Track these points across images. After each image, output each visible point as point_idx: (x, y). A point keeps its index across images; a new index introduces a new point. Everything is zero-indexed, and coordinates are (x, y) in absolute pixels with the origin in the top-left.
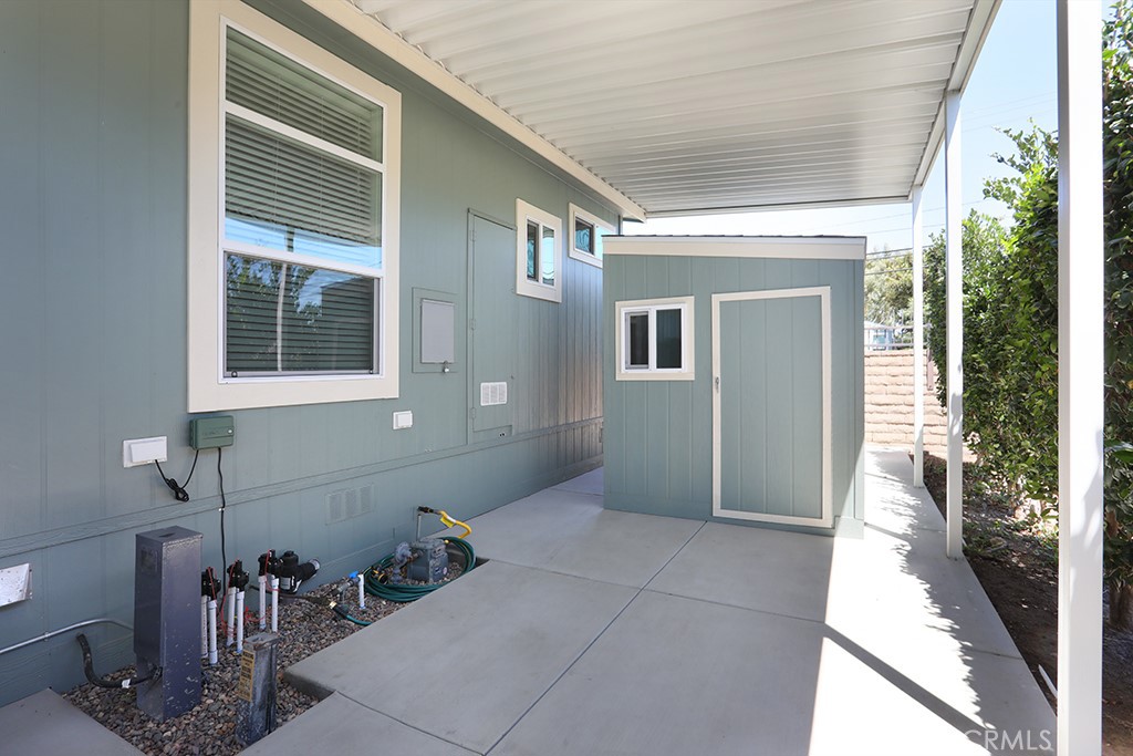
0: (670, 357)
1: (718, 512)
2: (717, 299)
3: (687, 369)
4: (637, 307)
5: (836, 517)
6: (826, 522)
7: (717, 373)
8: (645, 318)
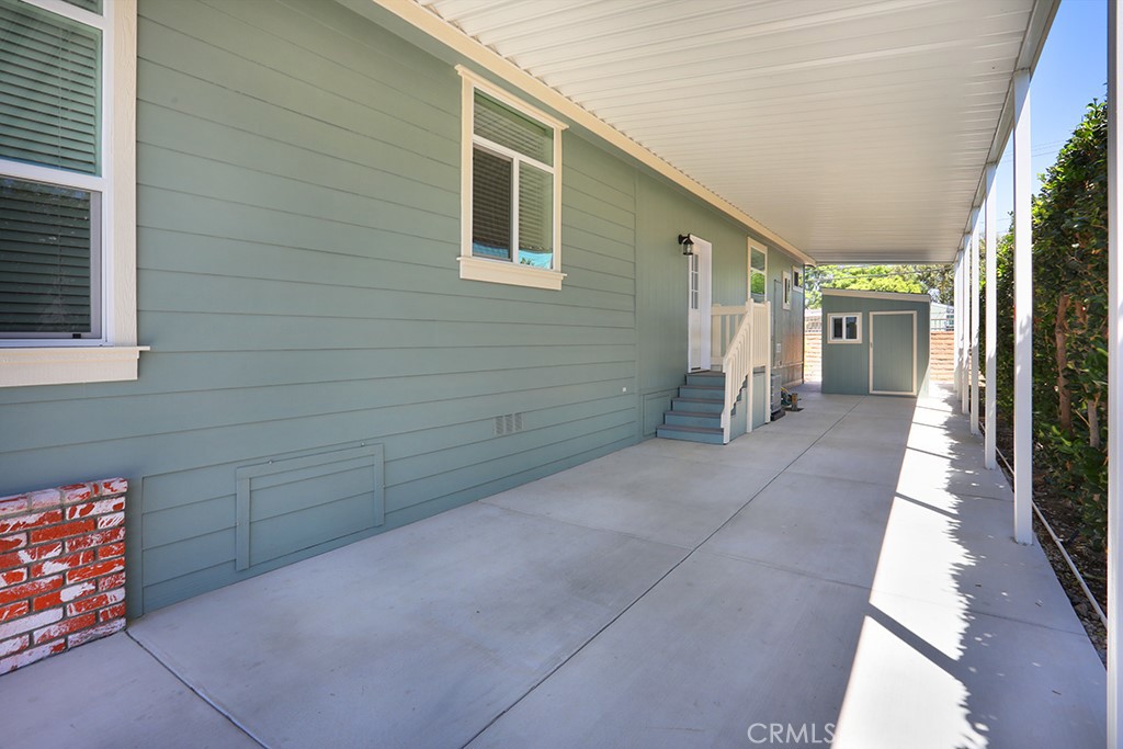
0: (852, 334)
1: (871, 392)
2: (871, 314)
3: (859, 339)
4: (837, 316)
5: (918, 392)
6: (914, 393)
7: (871, 340)
8: (841, 320)
